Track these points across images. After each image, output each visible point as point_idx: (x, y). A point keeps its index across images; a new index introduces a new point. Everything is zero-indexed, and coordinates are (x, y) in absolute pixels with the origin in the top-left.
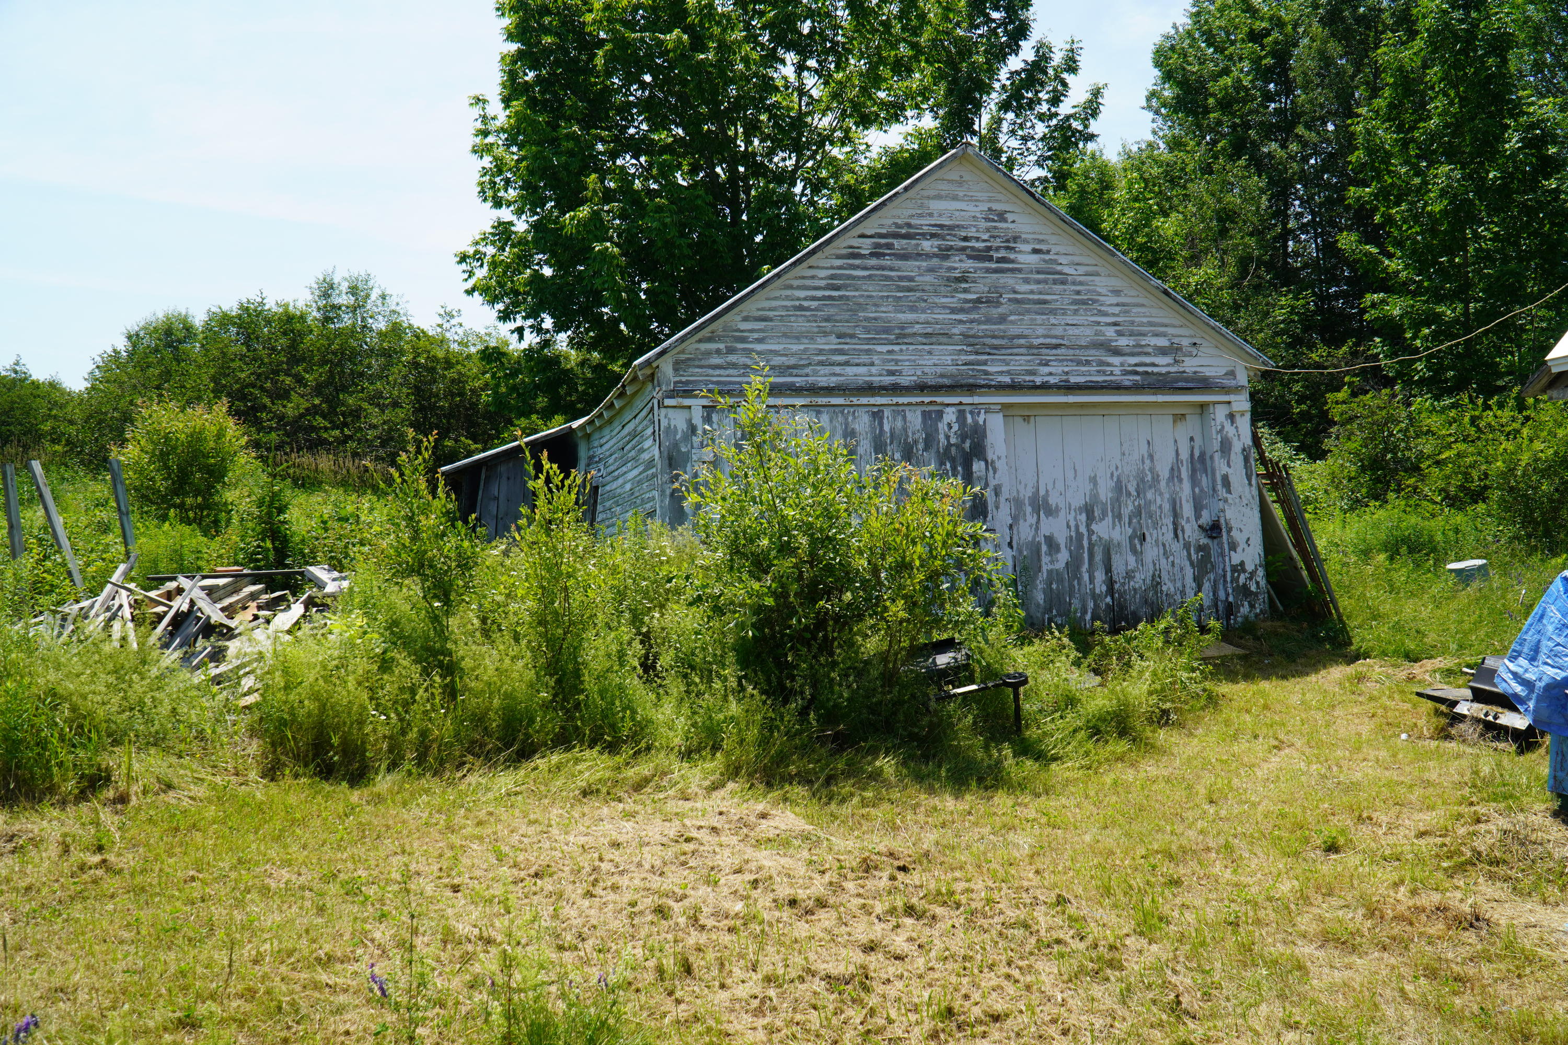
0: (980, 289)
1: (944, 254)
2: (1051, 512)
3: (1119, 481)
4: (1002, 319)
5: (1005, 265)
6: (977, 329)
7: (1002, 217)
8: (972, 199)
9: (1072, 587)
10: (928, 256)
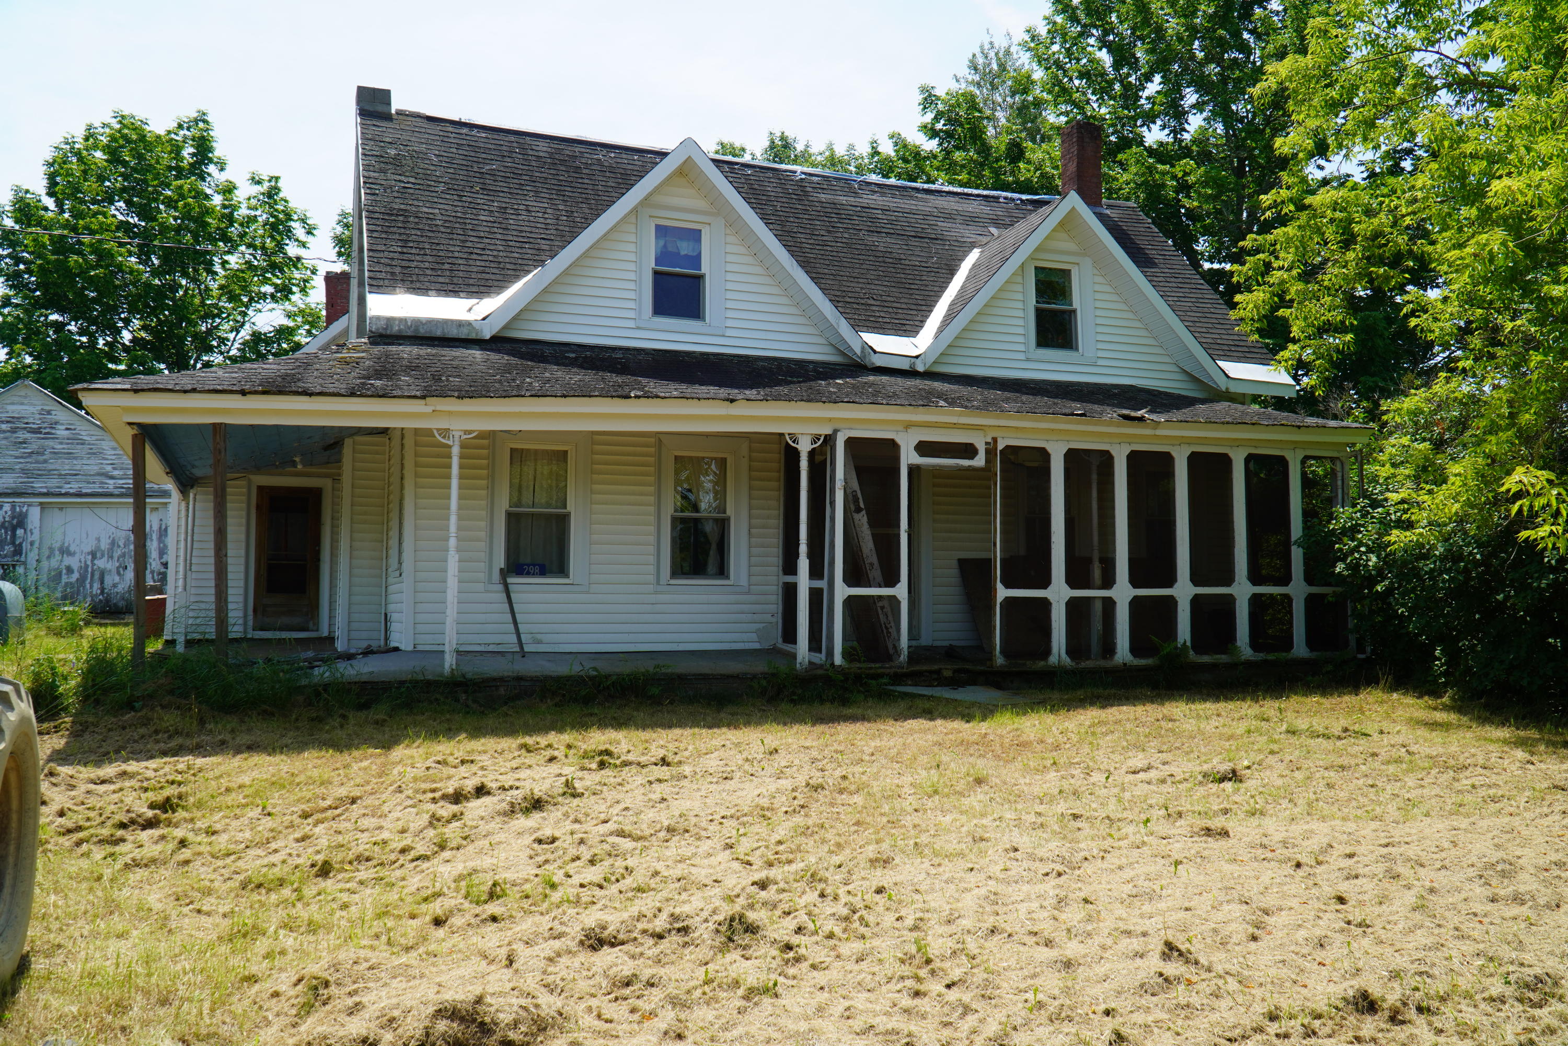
0: (34, 447)
1: (14, 431)
2: (71, 554)
3: (114, 540)
4: (45, 461)
5: (49, 436)
6: (29, 466)
7: (49, 413)
8: (32, 404)
9: (78, 590)
10: (4, 432)
